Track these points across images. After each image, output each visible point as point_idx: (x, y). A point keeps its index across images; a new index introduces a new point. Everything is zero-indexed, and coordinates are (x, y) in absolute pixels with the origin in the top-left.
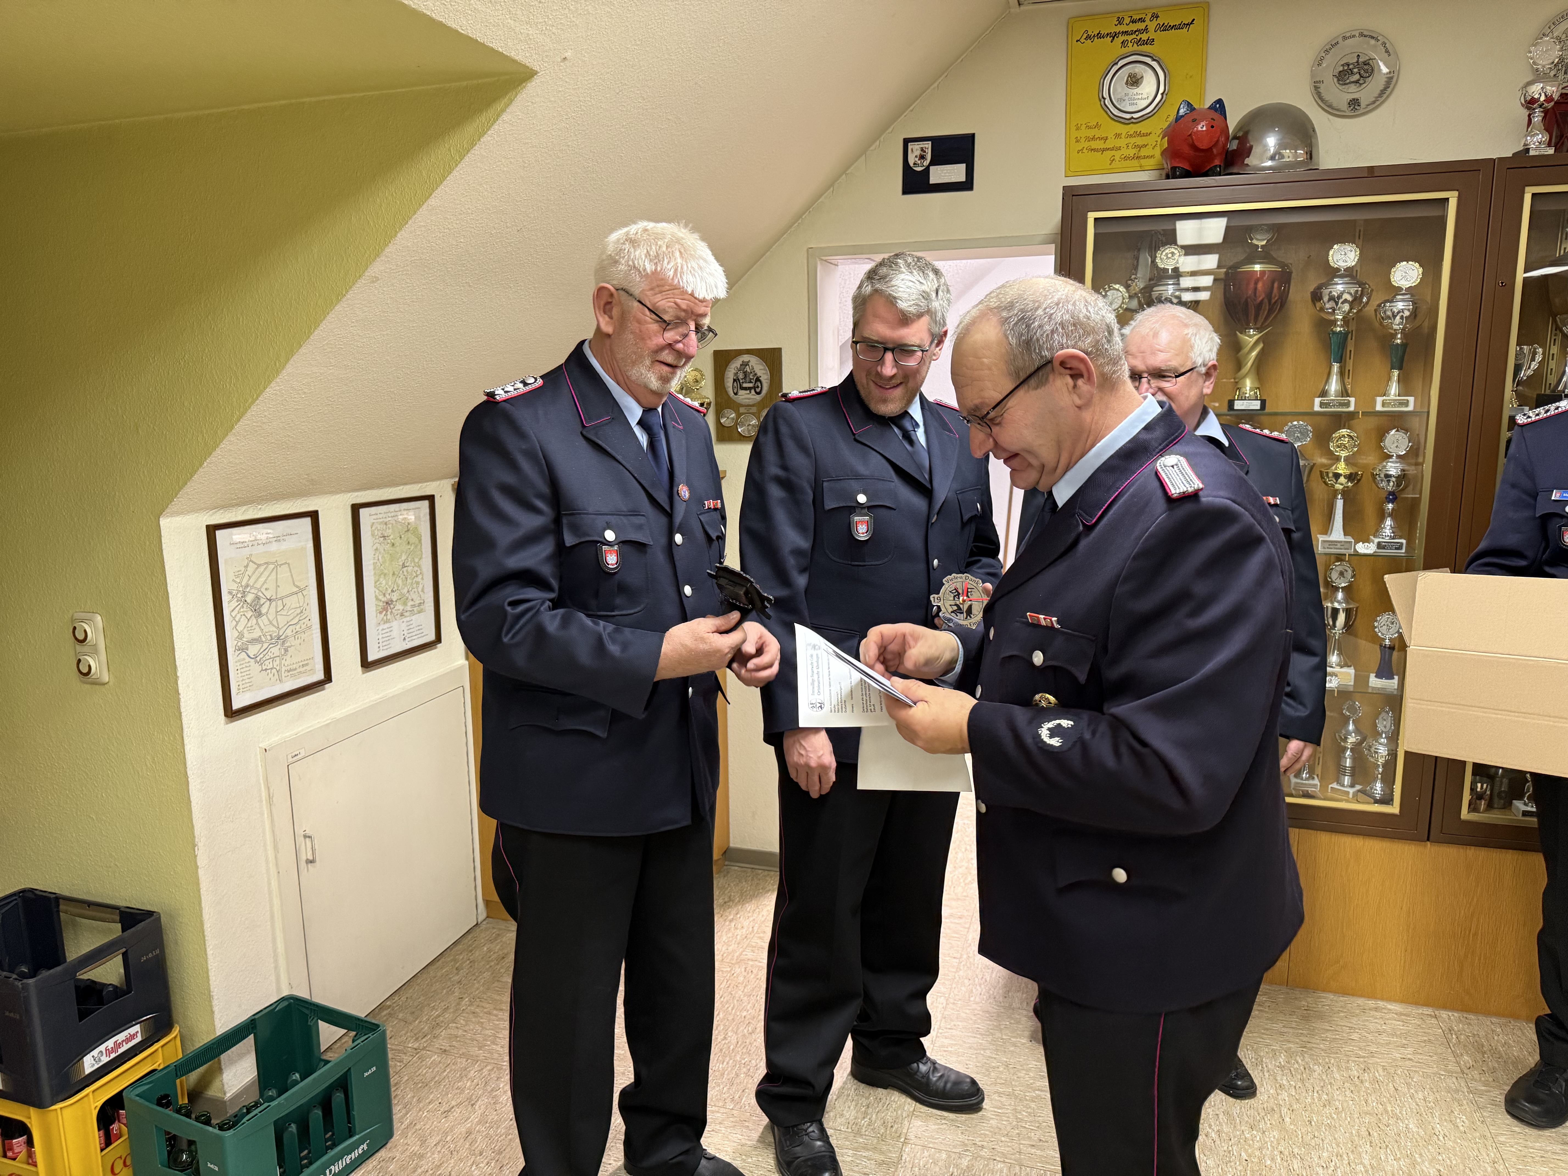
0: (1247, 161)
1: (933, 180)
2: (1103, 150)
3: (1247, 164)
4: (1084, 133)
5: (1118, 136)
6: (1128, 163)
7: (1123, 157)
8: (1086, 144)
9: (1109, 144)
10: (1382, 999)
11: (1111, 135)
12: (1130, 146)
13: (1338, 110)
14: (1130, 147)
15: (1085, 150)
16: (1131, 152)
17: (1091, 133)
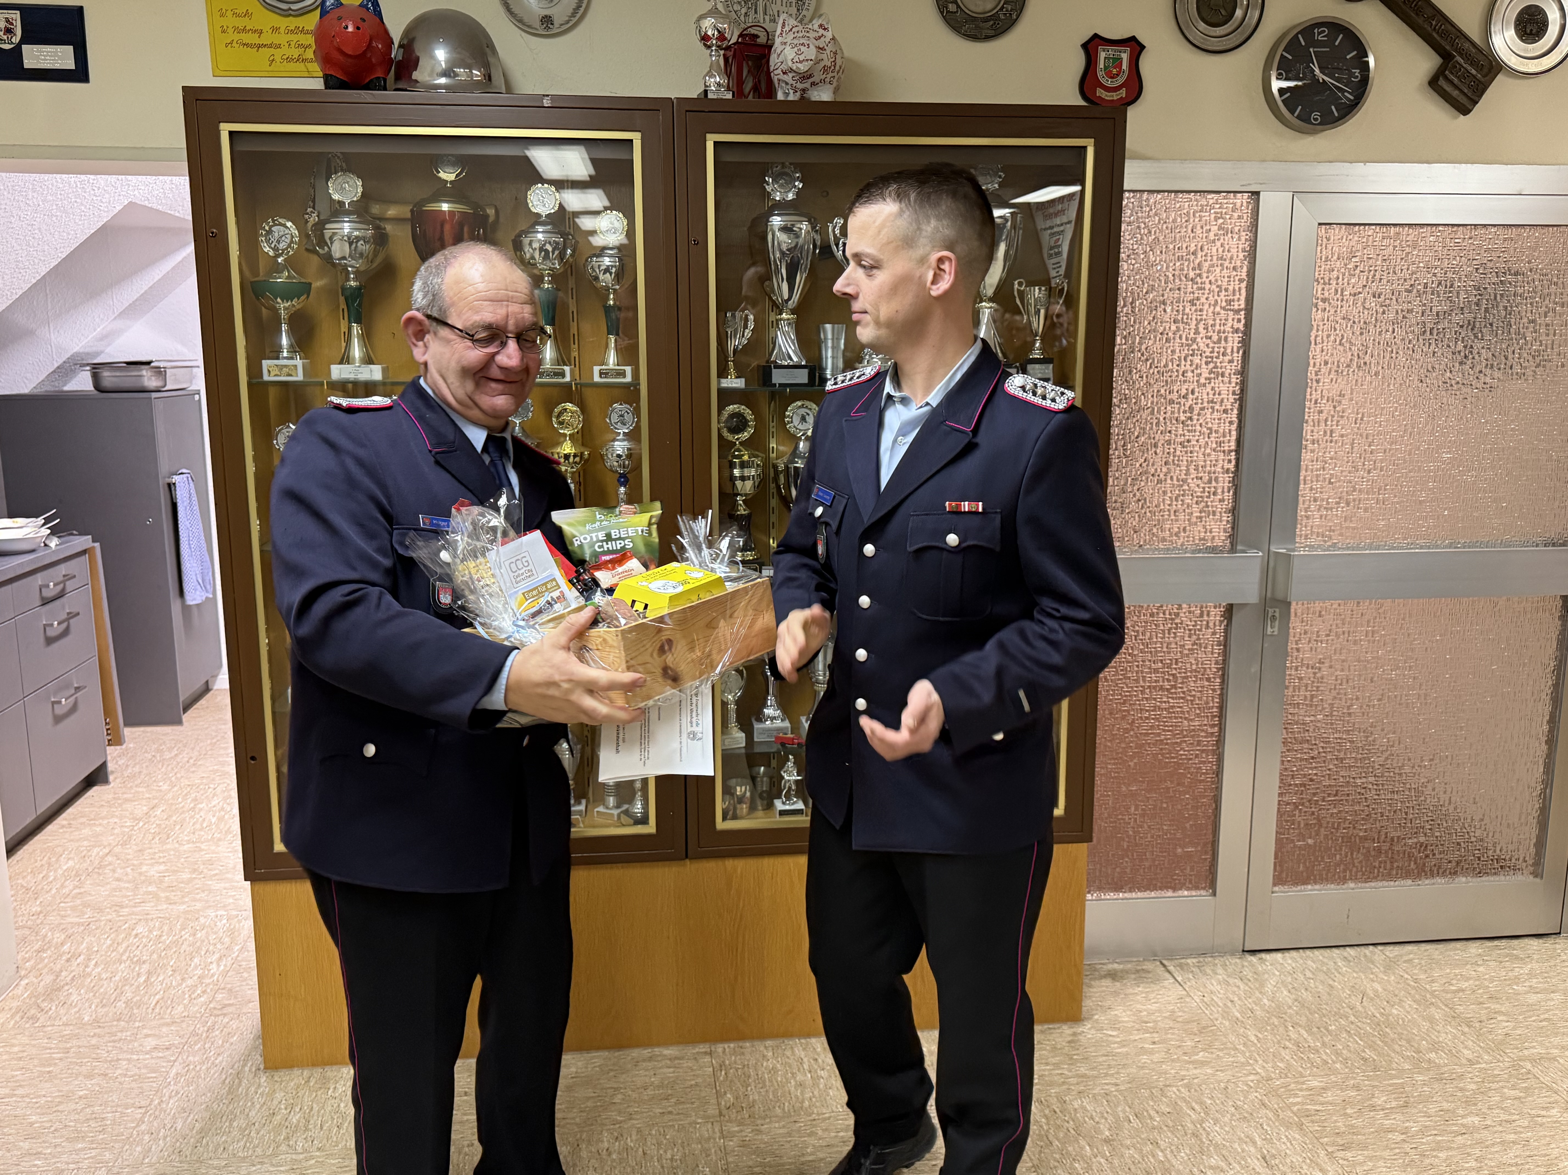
0: (416, 75)
1: (28, 63)
2: (259, 46)
3: (416, 81)
4: (230, 21)
5: (275, 30)
6: (292, 66)
7: (285, 57)
8: (236, 37)
9: (264, 40)
10: (658, 1045)
11: (266, 29)
12: (293, 44)
13: (529, 26)
14: (293, 46)
15: (234, 44)
16: (295, 53)
17: (241, 23)
